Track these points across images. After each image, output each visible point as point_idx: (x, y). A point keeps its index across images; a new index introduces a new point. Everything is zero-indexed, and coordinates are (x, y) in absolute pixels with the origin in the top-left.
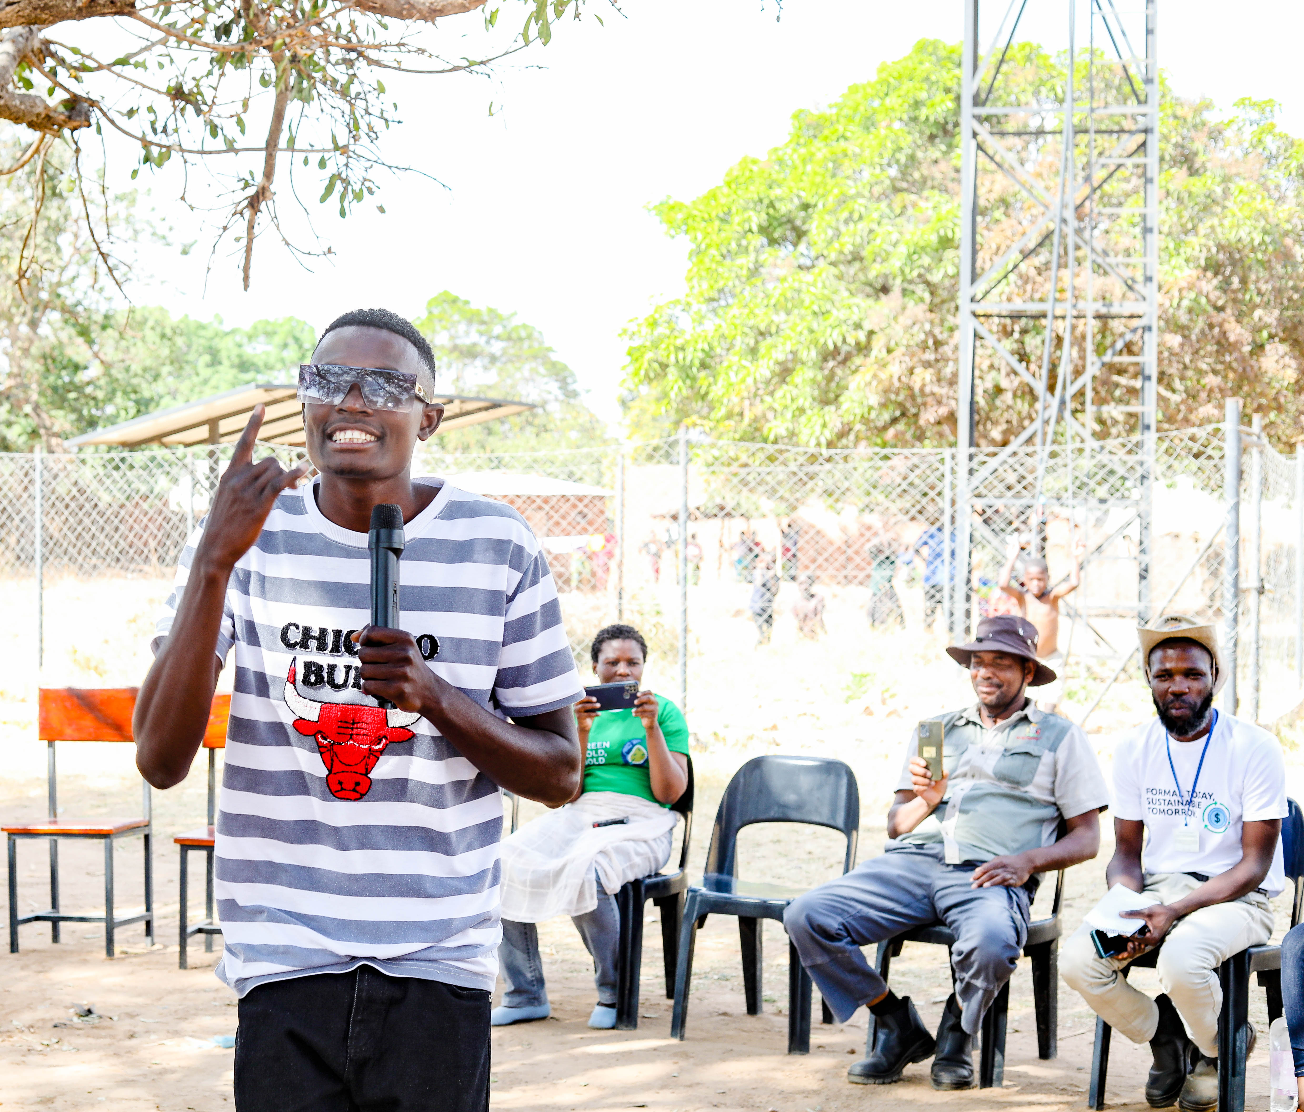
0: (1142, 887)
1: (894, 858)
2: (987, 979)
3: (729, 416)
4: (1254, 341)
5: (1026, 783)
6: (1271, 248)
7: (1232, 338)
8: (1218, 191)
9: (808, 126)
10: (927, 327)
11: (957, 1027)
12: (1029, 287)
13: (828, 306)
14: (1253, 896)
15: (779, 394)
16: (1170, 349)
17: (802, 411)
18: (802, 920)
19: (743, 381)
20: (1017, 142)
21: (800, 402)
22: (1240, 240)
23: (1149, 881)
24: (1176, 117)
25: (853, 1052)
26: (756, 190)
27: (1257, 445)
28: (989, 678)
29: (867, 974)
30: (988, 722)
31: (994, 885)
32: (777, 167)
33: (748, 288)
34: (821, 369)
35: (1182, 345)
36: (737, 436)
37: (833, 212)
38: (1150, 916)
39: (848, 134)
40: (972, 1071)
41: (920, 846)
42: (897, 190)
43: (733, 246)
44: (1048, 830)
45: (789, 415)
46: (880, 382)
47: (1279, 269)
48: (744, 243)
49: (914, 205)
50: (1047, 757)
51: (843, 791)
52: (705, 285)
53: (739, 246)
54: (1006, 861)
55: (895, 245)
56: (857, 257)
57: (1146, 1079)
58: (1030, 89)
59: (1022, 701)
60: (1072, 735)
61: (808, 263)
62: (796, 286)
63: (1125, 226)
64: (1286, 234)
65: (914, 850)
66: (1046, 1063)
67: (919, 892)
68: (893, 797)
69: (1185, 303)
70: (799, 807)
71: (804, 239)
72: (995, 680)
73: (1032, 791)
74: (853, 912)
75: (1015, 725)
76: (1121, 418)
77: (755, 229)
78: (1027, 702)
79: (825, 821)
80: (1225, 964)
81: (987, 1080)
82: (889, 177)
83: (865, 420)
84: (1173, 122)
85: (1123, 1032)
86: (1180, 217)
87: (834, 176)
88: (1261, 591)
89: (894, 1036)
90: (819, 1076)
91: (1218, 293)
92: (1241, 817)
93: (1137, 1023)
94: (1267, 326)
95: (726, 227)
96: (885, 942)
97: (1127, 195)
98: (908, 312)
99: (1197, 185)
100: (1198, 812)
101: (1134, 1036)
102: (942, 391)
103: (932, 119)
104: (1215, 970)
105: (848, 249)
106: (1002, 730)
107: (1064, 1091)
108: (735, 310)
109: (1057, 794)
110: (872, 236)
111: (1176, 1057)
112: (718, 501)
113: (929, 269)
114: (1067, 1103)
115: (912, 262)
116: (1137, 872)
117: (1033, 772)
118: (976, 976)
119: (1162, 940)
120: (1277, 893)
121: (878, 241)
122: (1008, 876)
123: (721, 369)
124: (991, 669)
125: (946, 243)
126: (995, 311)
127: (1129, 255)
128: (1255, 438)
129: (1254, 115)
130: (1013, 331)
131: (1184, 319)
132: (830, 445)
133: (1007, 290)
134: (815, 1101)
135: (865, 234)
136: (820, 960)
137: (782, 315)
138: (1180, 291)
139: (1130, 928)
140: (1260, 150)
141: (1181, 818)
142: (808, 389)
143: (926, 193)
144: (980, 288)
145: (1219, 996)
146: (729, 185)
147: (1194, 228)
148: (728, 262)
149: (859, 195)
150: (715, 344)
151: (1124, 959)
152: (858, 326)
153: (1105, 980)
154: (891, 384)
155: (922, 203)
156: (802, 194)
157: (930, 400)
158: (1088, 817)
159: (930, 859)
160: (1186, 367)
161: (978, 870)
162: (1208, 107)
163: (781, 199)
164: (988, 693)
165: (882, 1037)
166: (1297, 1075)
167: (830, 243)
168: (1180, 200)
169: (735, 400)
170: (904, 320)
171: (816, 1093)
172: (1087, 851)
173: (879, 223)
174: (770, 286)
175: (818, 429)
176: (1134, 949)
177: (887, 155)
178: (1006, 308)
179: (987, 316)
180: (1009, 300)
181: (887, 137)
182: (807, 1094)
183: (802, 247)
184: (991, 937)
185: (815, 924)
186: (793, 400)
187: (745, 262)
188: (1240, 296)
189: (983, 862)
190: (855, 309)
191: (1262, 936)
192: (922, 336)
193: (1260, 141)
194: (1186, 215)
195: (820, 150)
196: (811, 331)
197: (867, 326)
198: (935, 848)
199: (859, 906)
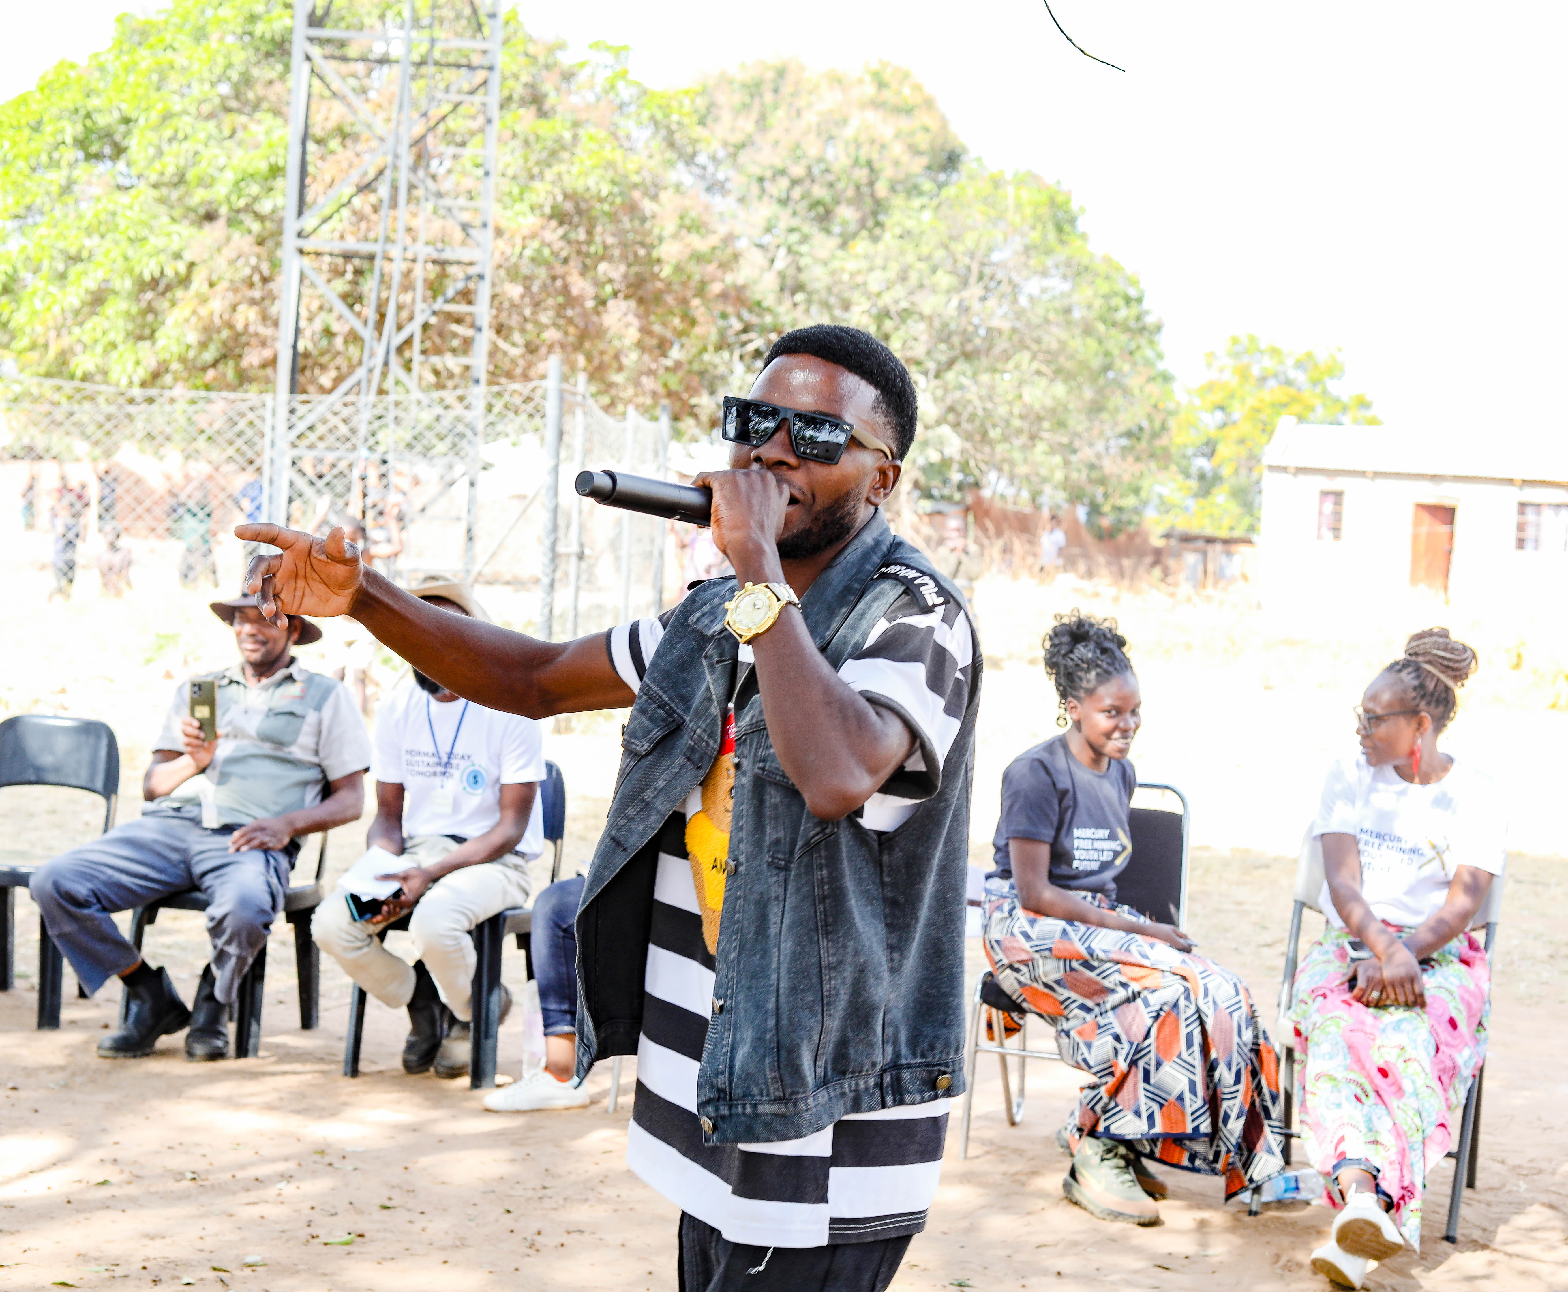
0: (402, 850)
1: (151, 821)
2: (240, 946)
3: (33, 347)
4: (596, 297)
5: (290, 744)
6: (618, 200)
7: (575, 291)
8: (567, 136)
9: (134, 31)
10: (253, 261)
11: (211, 997)
12: (363, 225)
13: (144, 232)
14: (510, 858)
15: (89, 325)
16: (511, 300)
17: (114, 346)
18: (49, 887)
19: (49, 309)
20: (360, 67)
21: (112, 336)
22: (588, 189)
23: (408, 844)
24: (527, 55)
25: (106, 1026)
26: (72, 98)
27: (582, 405)
28: (253, 636)
29: (120, 943)
30: (252, 681)
31: (253, 848)
32: (97, 74)
33: (58, 206)
34: (138, 300)
35: (523, 297)
36: (42, 370)
37: (156, 128)
38: (405, 878)
39: (176, 45)
40: (227, 1043)
41: (178, 810)
42: (228, 110)
43: (44, 159)
44: (312, 793)
45: (99, 349)
46: (200, 318)
47: (627, 224)
48: (56, 155)
49: (245, 128)
50: (311, 717)
51: (103, 753)
52: (11, 200)
53: (51, 158)
54: (264, 824)
55: (222, 170)
56: (180, 180)
57: (402, 1046)
58: (376, 12)
59: (286, 659)
60: (338, 695)
61: (126, 182)
62: (111, 207)
63: (469, 166)
64: (635, 186)
65: (172, 813)
66: (308, 1033)
67: (175, 857)
68: (150, 758)
69: (528, 253)
70: (57, 770)
71: (123, 155)
72: (260, 637)
73: (296, 752)
74: (103, 877)
75: (279, 684)
76: (457, 370)
77: (69, 140)
78: (292, 660)
79: (82, 783)
80: (480, 927)
81: (242, 1051)
82: (220, 96)
83: (183, 360)
84: (523, 60)
85: (379, 997)
86: (526, 160)
87: (158, 89)
88: (581, 557)
89: (147, 1007)
90: (68, 1051)
91: (562, 244)
92: (498, 779)
93: (392, 988)
94: (610, 281)
95: (37, 136)
96: (140, 909)
97: (472, 134)
98: (233, 244)
99: (545, 128)
100: (456, 773)
101: (390, 1002)
102: (265, 331)
103: (268, 36)
104: (469, 932)
105: (170, 171)
106: (266, 688)
107: (321, 1060)
108: (42, 230)
109: (321, 754)
110: (198, 158)
111: (432, 1022)
112: (26, 441)
113: (256, 199)
114: (323, 1072)
115: (240, 190)
116: (396, 836)
117: (297, 732)
118: (229, 942)
119: (417, 902)
120: (536, 856)
121: (204, 165)
122: (266, 839)
123: (25, 294)
124: (256, 626)
125: (276, 171)
126: (326, 248)
127: (471, 198)
128: (579, 398)
129: (609, 59)
130: (345, 272)
131: (526, 269)
132: (143, 384)
133: (340, 227)
134: (60, 1076)
135: (191, 154)
136: (68, 927)
137: (96, 239)
138: (524, 238)
139: (384, 891)
140: (612, 95)
141: (438, 780)
142: (121, 323)
143: (258, 115)
144: (310, 222)
145: (472, 958)
146: (42, 89)
147: (541, 173)
148: (37, 176)
149: (185, 112)
150: (20, 266)
151: (378, 923)
152: (177, 256)
153: (359, 944)
154: (212, 321)
155: (253, 127)
156: (124, 107)
157: (254, 341)
158: (353, 780)
159: (187, 823)
160: (526, 320)
161: (236, 834)
162: (562, 46)
163: (99, 111)
164: (253, 651)
165: (134, 1008)
166: (546, 1035)
167: (151, 161)
168: (527, 143)
169: (40, 329)
170: (229, 252)
171: (62, 1068)
172: (350, 813)
173: (206, 145)
174: (83, 206)
175: (130, 366)
176: (389, 912)
177: (218, 70)
178: (338, 247)
179: (318, 254)
180: (342, 237)
181: (218, 51)
182: (51, 1069)
183: (121, 165)
184: (244, 902)
185: (63, 890)
186: (104, 333)
187: (57, 177)
188: (584, 248)
189: (241, 826)
190: (175, 238)
191: (517, 898)
192: (247, 271)
193: (613, 87)
194: (533, 158)
195: (145, 58)
196: (126, 259)
197: (188, 256)
198: (193, 812)
199: (110, 872)
